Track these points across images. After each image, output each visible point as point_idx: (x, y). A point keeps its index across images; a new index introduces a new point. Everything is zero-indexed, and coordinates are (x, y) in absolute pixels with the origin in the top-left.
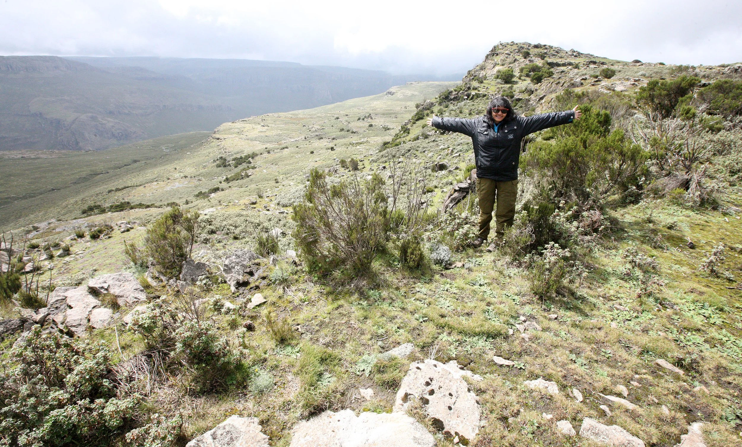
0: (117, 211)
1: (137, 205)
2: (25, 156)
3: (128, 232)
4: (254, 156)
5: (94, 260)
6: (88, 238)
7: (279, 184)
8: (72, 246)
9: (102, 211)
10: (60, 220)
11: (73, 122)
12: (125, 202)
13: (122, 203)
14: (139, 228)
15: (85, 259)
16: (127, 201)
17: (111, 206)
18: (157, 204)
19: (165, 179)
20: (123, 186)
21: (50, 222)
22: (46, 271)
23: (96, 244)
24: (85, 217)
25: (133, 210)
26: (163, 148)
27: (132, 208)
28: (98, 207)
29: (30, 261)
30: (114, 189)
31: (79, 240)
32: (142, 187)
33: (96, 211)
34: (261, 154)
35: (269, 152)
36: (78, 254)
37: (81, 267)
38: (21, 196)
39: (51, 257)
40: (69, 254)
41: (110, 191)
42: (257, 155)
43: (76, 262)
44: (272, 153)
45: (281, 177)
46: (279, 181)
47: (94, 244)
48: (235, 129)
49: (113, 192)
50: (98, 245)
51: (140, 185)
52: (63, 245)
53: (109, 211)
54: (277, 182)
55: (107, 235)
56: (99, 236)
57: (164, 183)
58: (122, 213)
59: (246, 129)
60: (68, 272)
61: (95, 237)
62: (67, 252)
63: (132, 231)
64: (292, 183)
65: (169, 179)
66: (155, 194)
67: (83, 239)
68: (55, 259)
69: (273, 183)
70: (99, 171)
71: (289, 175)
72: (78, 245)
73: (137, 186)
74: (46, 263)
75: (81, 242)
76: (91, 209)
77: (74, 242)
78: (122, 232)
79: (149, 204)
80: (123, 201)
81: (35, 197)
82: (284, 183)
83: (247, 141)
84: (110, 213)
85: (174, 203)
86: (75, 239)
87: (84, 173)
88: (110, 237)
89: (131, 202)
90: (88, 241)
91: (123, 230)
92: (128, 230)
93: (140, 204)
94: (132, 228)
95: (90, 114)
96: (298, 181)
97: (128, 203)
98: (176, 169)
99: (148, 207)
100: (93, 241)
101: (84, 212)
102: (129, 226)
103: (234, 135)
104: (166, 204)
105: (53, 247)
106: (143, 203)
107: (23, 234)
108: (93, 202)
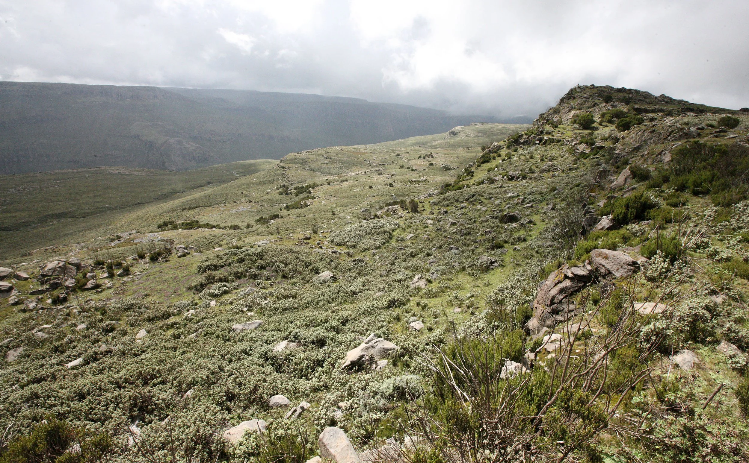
0: (187, 229)
1: (204, 225)
2: (121, 172)
3: (184, 258)
4: (314, 186)
5: (149, 283)
6: (148, 259)
7: (336, 216)
8: (132, 266)
9: (174, 227)
10: (139, 232)
11: (163, 145)
12: (195, 221)
13: (192, 222)
14: (195, 254)
15: (140, 281)
16: (196, 219)
17: (183, 224)
18: (222, 225)
19: (232, 202)
20: (195, 205)
21: (132, 233)
22: (104, 289)
23: (153, 266)
24: (160, 231)
25: (200, 229)
26: (234, 172)
27: (199, 227)
28: (171, 223)
29: (93, 277)
30: (187, 207)
31: (140, 260)
32: (211, 208)
33: (170, 226)
34: (322, 185)
35: (329, 184)
36: (136, 275)
37: (136, 289)
38: (113, 207)
39: (111, 276)
40: (128, 274)
41: (184, 209)
42: (318, 186)
43: (132, 283)
44: (332, 184)
45: (338, 209)
46: (336, 213)
47: (152, 266)
48: (299, 159)
49: (186, 210)
50: (156, 268)
51: (210, 206)
52: (125, 264)
53: (180, 228)
54: (334, 214)
55: (164, 258)
56: (158, 258)
57: (231, 206)
58: (190, 230)
59: (310, 160)
60: (123, 293)
61: (154, 259)
62: (127, 272)
63: (188, 256)
64: (348, 217)
65: (235, 202)
66: (222, 215)
67: (144, 260)
68: (115, 277)
69: (329, 214)
70: (178, 190)
71: (346, 208)
72: (138, 265)
73: (207, 206)
74: (106, 281)
75: (141, 263)
76: (165, 224)
77: (135, 262)
78: (179, 257)
79: (215, 224)
80: (193, 220)
81: (123, 208)
82: (341, 216)
83: (309, 171)
84: (180, 230)
85: (236, 226)
86: (136, 259)
87: (166, 190)
88: (167, 261)
89: (200, 221)
90: (147, 263)
91: (180, 254)
92: (184, 256)
93: (208, 223)
94: (189, 254)
95: (176, 139)
96: (354, 215)
97: (198, 222)
98: (242, 193)
99: (213, 227)
100: (152, 263)
101: (160, 227)
102: (186, 251)
103: (299, 165)
104: (230, 225)
105: (115, 266)
106: (209, 223)
107: (108, 242)
108: (168, 218)
